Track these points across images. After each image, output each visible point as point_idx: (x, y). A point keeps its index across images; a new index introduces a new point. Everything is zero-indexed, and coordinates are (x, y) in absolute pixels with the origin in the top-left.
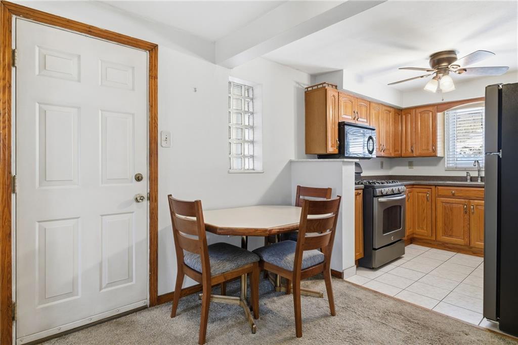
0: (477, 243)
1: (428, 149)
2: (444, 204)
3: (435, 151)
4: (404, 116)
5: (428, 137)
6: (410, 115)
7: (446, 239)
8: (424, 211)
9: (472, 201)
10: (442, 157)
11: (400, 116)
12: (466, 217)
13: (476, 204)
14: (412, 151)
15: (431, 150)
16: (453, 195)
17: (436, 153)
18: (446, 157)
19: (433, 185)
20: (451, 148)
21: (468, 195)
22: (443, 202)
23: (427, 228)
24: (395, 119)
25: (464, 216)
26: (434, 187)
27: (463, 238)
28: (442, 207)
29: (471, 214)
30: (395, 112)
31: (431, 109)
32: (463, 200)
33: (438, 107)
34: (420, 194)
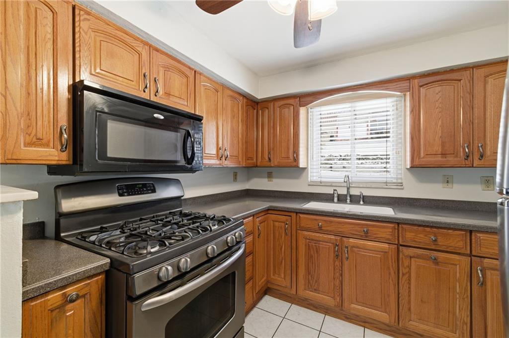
0: (353, 306)
1: (288, 158)
2: (308, 241)
3: (296, 160)
4: (260, 111)
5: (288, 140)
6: (267, 111)
7: (310, 294)
8: (281, 249)
9: (345, 239)
10: (305, 168)
11: (255, 111)
12: (337, 263)
13: (352, 245)
14: (270, 159)
15: (291, 158)
16: (320, 228)
17: (298, 163)
18: (309, 168)
19: (294, 212)
20: (314, 156)
21: (340, 230)
22: (306, 239)
23: (285, 276)
24: (247, 113)
25: (334, 262)
26: (295, 214)
27: (332, 295)
28: (306, 245)
29: (344, 260)
30: (246, 102)
31: (291, 101)
32: (333, 237)
33: (302, 100)
34: (277, 224)
